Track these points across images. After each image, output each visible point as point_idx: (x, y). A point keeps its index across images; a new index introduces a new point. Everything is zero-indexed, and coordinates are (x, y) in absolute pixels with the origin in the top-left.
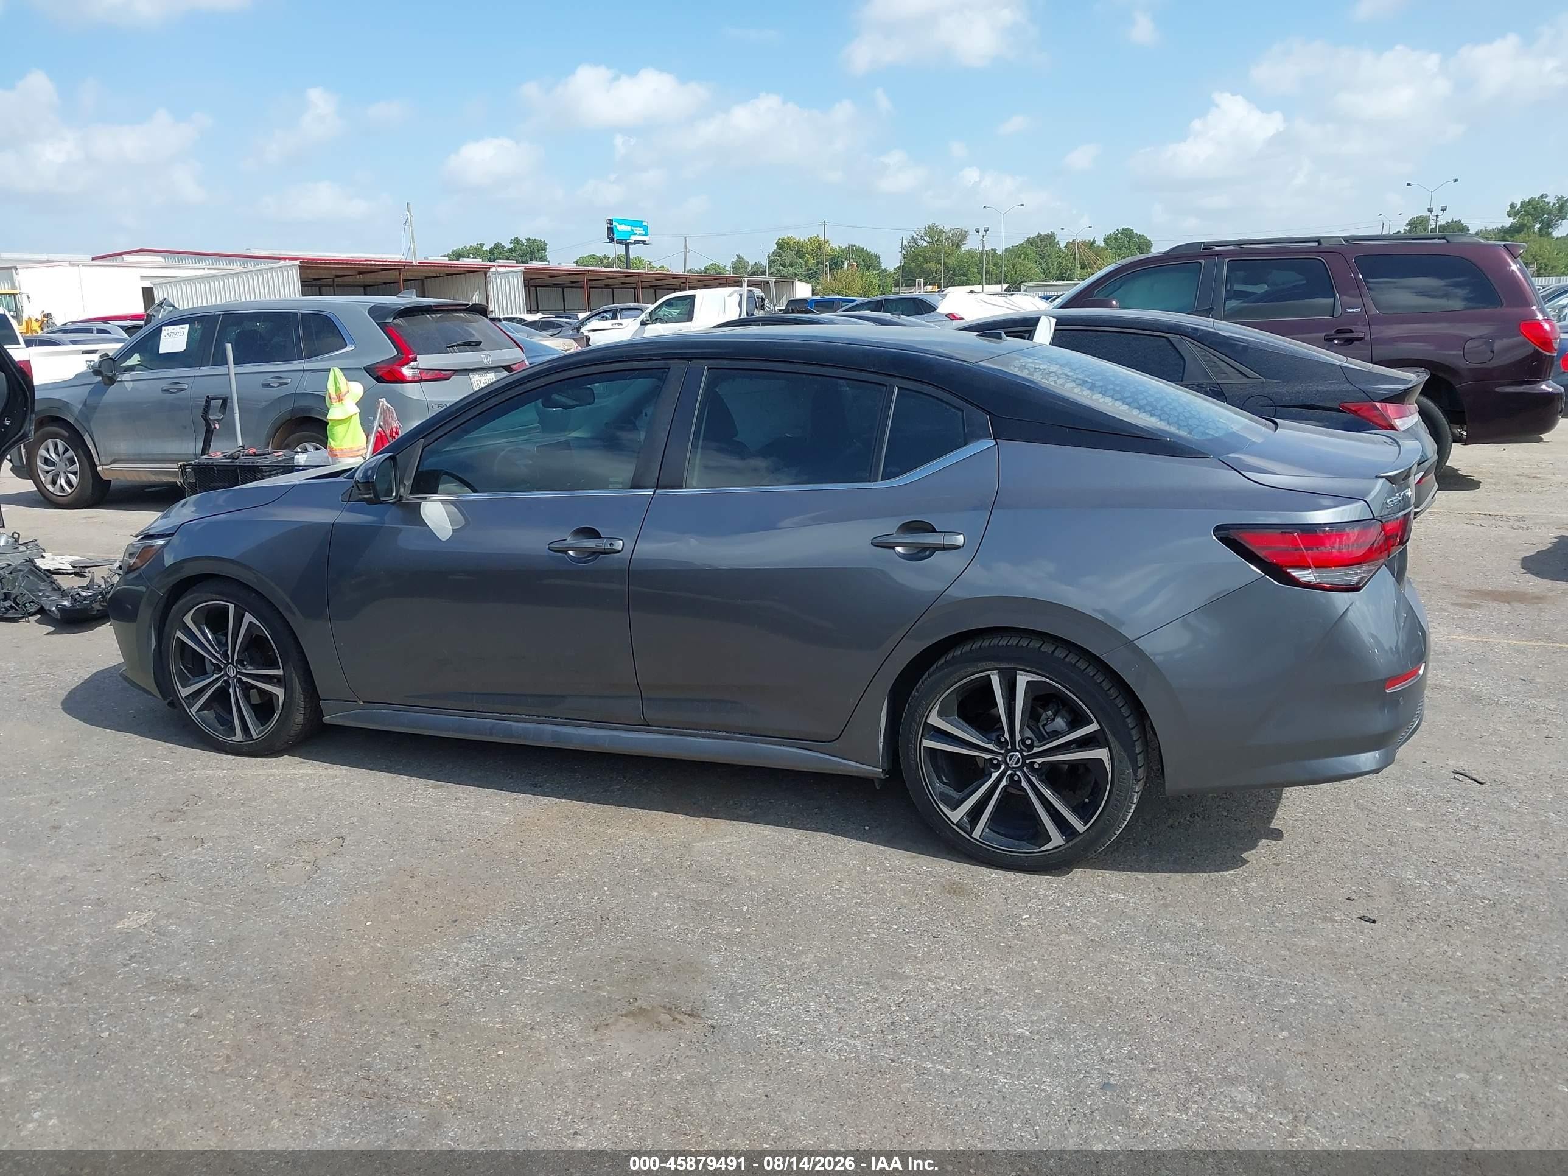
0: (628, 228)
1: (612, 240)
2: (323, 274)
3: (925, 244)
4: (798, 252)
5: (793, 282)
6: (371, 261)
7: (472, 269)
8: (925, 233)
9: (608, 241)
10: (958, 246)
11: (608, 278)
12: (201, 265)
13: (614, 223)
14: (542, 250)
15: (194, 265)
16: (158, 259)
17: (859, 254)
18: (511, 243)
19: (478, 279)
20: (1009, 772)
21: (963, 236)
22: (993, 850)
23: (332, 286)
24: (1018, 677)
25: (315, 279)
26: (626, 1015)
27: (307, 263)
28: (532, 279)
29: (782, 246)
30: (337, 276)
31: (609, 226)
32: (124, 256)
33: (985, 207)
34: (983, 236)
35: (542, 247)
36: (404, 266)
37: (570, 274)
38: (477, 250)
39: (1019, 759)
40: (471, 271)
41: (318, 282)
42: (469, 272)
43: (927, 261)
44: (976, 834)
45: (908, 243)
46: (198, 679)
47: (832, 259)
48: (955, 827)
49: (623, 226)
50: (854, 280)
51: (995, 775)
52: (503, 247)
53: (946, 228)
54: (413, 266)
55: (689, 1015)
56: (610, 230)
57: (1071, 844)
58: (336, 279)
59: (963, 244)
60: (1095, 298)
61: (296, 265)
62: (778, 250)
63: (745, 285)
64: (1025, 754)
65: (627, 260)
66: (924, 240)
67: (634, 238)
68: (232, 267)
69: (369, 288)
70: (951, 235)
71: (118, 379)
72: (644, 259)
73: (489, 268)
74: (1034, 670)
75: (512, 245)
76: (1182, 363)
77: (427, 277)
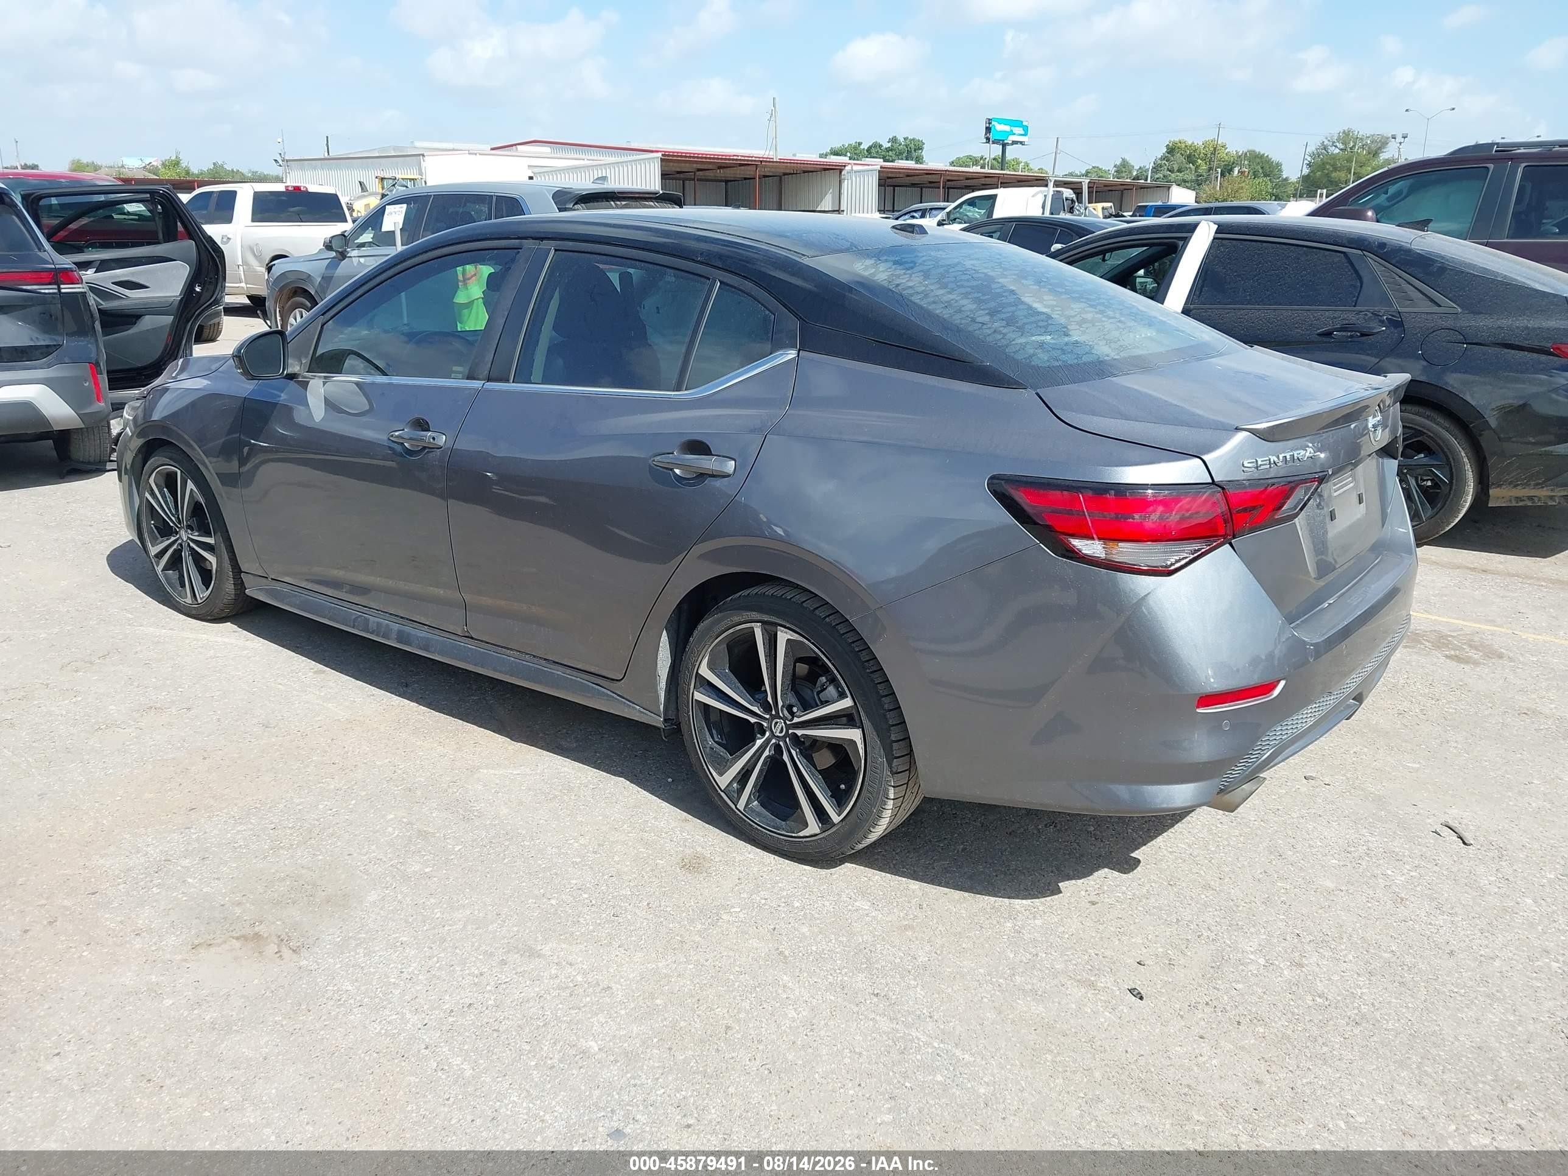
0: (1007, 128)
1: (988, 139)
2: (686, 167)
3: (1337, 151)
4: (1189, 156)
5: (1169, 188)
6: (738, 156)
7: (828, 167)
8: (1338, 140)
9: (985, 141)
10: (1376, 154)
11: (967, 179)
12: (581, 156)
13: (993, 123)
14: (919, 149)
15: (576, 156)
16: (546, 150)
17: (1258, 160)
18: (889, 142)
19: (833, 177)
20: (774, 741)
21: (1382, 143)
22: (756, 826)
23: (694, 180)
24: (779, 633)
25: (679, 172)
26: (237, 938)
27: (668, 155)
28: (888, 178)
29: (1171, 150)
30: (699, 170)
31: (988, 125)
32: (518, 146)
33: (1407, 110)
34: (1400, 143)
35: (919, 147)
36: (761, 161)
37: (927, 174)
38: (855, 148)
39: (782, 728)
40: (827, 169)
41: (682, 176)
42: (825, 169)
43: (1335, 169)
44: (741, 804)
45: (1317, 149)
46: (165, 539)
47: (1225, 165)
48: (722, 794)
49: (1002, 126)
50: (1242, 188)
51: (759, 742)
52: (881, 146)
53: (1360, 133)
54: (773, 162)
55: (294, 951)
56: (988, 130)
57: (827, 833)
58: (698, 173)
59: (1383, 152)
60: (1350, 207)
61: (658, 158)
62: (1167, 155)
63: (1051, 184)
64: (788, 723)
65: (1002, 162)
66: (1336, 146)
67: (1012, 138)
68: (601, 158)
69: (729, 183)
70: (1369, 142)
71: (349, 255)
72: (1023, 159)
73: (845, 166)
74: (795, 628)
75: (889, 145)
76: (1359, 284)
77: (785, 174)
